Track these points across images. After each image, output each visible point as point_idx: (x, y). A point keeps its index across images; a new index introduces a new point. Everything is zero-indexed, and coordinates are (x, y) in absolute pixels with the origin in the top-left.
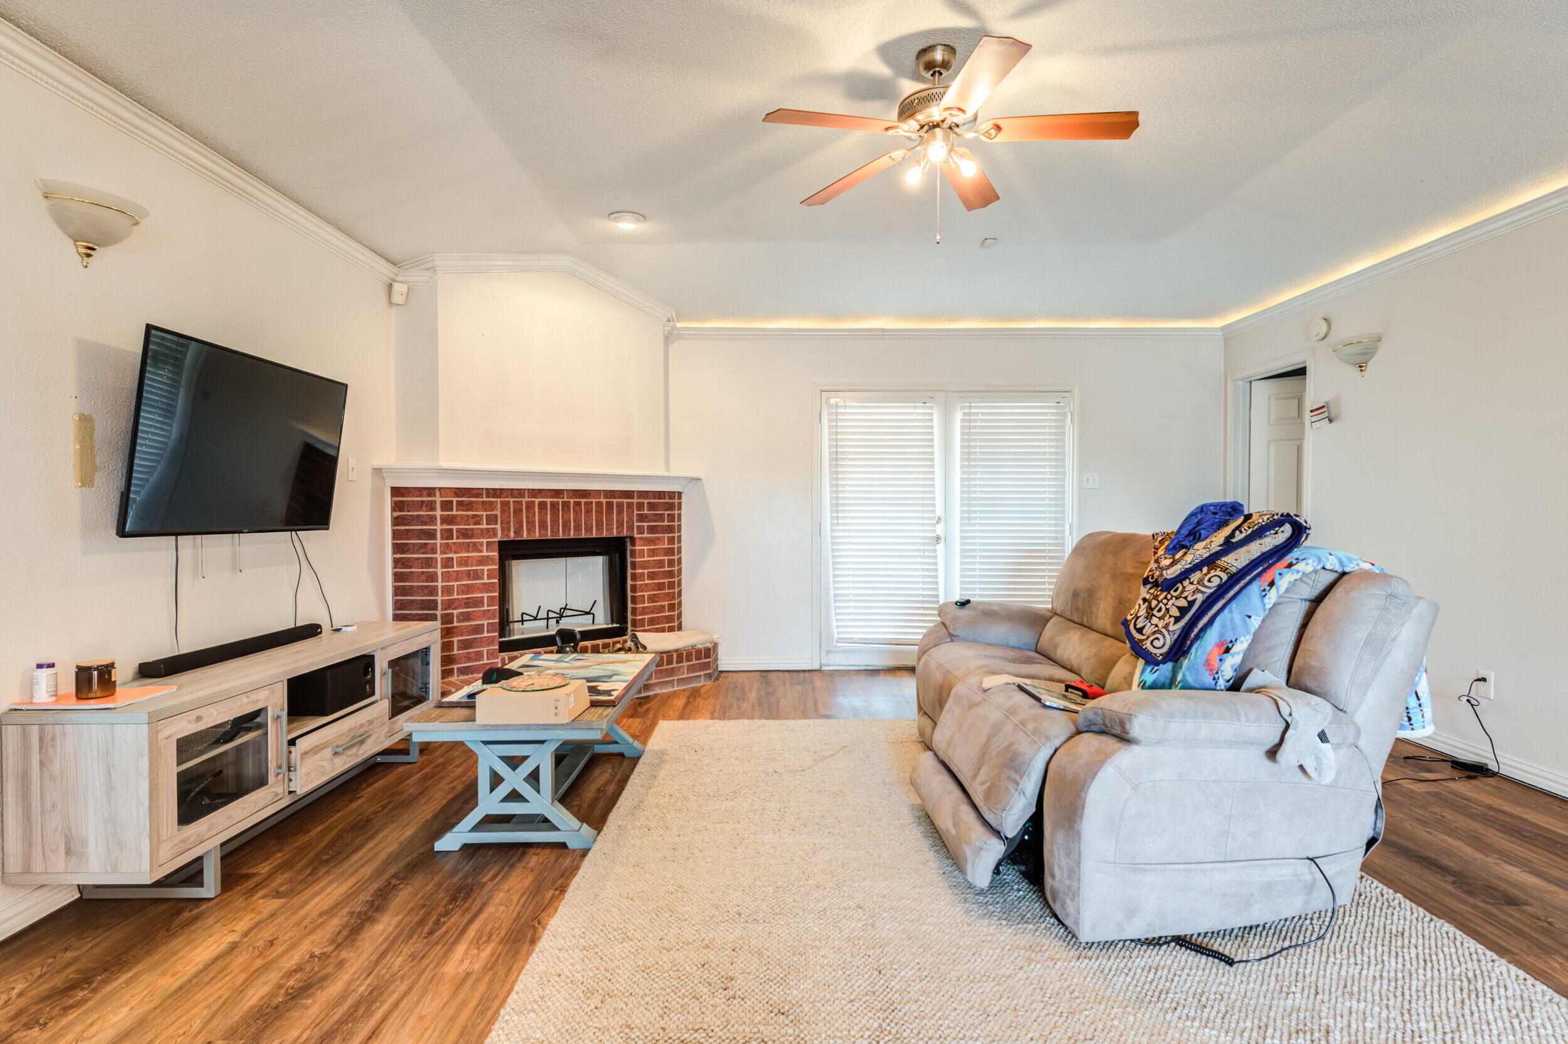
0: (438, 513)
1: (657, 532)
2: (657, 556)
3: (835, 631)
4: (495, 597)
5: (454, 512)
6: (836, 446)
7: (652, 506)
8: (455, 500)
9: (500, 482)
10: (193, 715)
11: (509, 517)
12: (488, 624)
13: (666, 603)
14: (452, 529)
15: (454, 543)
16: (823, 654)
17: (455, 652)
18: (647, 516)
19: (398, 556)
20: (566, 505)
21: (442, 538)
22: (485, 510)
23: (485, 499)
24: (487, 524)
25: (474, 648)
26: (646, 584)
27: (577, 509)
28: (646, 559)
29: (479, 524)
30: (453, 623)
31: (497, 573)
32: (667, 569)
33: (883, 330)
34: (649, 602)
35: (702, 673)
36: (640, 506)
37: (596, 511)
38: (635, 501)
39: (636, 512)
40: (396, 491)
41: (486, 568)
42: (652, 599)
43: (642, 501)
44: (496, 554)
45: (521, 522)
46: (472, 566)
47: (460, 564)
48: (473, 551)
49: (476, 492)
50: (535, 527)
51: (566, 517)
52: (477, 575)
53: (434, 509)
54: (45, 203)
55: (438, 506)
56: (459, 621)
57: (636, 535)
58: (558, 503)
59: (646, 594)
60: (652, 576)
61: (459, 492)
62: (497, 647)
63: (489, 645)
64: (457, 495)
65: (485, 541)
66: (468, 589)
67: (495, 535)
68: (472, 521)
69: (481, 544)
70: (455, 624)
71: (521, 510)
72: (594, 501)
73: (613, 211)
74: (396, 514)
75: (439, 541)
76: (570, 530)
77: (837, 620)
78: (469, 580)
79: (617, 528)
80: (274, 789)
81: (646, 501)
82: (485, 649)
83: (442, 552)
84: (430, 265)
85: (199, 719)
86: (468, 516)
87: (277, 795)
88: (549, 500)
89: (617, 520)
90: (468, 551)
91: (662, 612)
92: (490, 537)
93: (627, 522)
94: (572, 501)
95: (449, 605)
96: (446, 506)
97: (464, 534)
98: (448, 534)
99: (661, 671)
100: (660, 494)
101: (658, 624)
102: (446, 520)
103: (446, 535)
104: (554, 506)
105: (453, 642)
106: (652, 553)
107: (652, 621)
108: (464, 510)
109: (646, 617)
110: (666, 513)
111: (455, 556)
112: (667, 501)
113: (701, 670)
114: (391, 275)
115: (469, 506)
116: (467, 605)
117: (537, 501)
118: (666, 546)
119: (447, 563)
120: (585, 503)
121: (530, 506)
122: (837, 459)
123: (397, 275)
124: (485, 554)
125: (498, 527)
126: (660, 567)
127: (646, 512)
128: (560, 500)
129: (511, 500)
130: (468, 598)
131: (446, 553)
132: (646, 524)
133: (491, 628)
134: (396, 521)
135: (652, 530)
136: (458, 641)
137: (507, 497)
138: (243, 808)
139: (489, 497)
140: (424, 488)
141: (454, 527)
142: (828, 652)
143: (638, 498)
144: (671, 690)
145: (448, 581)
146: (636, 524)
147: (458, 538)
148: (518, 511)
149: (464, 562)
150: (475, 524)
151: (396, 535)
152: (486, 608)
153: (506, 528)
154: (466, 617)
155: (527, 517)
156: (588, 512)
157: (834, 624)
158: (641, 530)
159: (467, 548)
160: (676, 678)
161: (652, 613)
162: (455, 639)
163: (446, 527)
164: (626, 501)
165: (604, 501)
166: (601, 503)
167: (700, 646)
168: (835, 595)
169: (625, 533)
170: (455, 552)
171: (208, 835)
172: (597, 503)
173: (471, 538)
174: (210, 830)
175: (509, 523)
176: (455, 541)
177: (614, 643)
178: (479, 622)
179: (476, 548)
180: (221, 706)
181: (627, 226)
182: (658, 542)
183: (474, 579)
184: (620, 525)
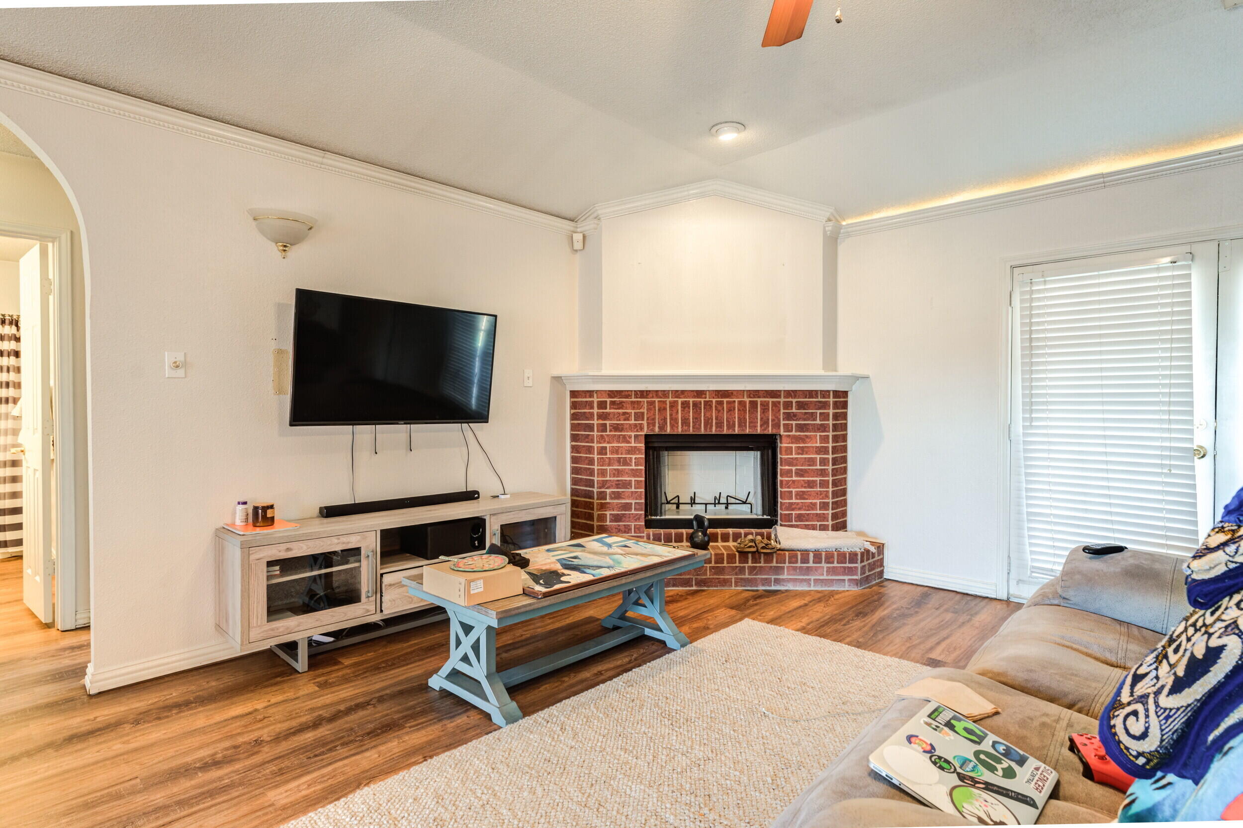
0: (595, 411)
1: (807, 430)
2: (807, 453)
3: (1029, 557)
4: (641, 481)
5: (608, 410)
6: (1031, 332)
7: (801, 405)
8: (608, 400)
9: (647, 385)
10: (283, 547)
11: (654, 415)
12: (635, 503)
13: (818, 501)
14: (606, 424)
15: (607, 435)
16: (1013, 583)
17: (608, 523)
18: (795, 415)
19: (574, 443)
20: (708, 404)
21: (598, 431)
22: (634, 408)
23: (633, 399)
24: (635, 420)
25: (623, 522)
26: (794, 481)
27: (720, 408)
28: (794, 456)
29: (628, 420)
30: (606, 499)
31: (643, 462)
32: (818, 467)
33: (1102, 175)
34: (796, 499)
35: (846, 578)
36: (788, 405)
37: (739, 410)
38: (782, 400)
39: (782, 411)
40: (574, 394)
41: (634, 457)
42: (800, 495)
43: (790, 399)
44: (643, 445)
45: (665, 419)
46: (622, 454)
47: (612, 453)
48: (623, 442)
49: (626, 393)
50: (677, 423)
51: (708, 415)
52: (626, 462)
53: (592, 408)
54: (254, 223)
55: (595, 405)
56: (611, 498)
57: (782, 433)
58: (700, 402)
59: (794, 490)
60: (800, 473)
61: (612, 394)
62: (643, 523)
63: (636, 520)
64: (610, 396)
65: (633, 434)
66: (618, 473)
67: (642, 429)
68: (622, 417)
69: (630, 437)
70: (608, 501)
71: (665, 409)
72: (736, 400)
73: (713, 124)
74: (573, 411)
75: (595, 433)
76: (712, 426)
77: (1031, 544)
78: (620, 465)
79: (761, 426)
80: (365, 607)
81: (794, 400)
82: (633, 524)
83: (599, 442)
84: (595, 214)
85: (288, 550)
86: (619, 413)
87: (368, 611)
88: (691, 400)
89: (761, 419)
90: (619, 442)
91: (813, 509)
92: (637, 431)
93: (773, 420)
94: (714, 400)
95: (603, 484)
96: (602, 405)
97: (616, 428)
98: (603, 428)
99: (795, 568)
100: (811, 393)
101: (807, 521)
102: (601, 416)
103: (601, 428)
104: (696, 405)
105: (606, 515)
106: (802, 450)
107: (800, 518)
108: (616, 409)
109: (794, 512)
110: (819, 411)
111: (608, 445)
112: (820, 399)
113: (844, 574)
114: (572, 229)
115: (620, 405)
116: (617, 486)
117: (680, 400)
118: (818, 445)
119: (602, 451)
120: (727, 402)
121: (673, 405)
122: (1031, 348)
123: (577, 227)
124: (633, 445)
125: (645, 423)
126: (809, 465)
127: (794, 410)
128: (702, 400)
129: (657, 400)
130: (618, 481)
131: (600, 443)
132: (794, 423)
133: (638, 507)
134: (574, 417)
135: (800, 428)
136: (610, 514)
137: (653, 397)
138: (333, 616)
139: (637, 398)
140: (588, 391)
141: (608, 422)
142: (1019, 582)
143: (785, 397)
144: (806, 588)
145: (603, 466)
146: (782, 422)
147: (610, 431)
148: (662, 410)
149: (616, 451)
150: (625, 420)
151: (573, 427)
152: (633, 490)
153: (651, 423)
154: (617, 496)
155: (671, 415)
156: (731, 410)
157: (1028, 549)
158: (788, 428)
159: (618, 439)
160: (813, 578)
161: (800, 509)
162: (608, 513)
163: (601, 422)
164: (771, 400)
165: (747, 400)
166: (745, 402)
167: (846, 550)
168: (1029, 514)
169: (770, 431)
170: (608, 443)
171: (296, 630)
172: (740, 402)
173: (621, 431)
174: (298, 625)
175: (654, 419)
176: (608, 433)
177: (746, 535)
178: (628, 501)
179: (625, 439)
180: (310, 543)
181: (728, 137)
182: (808, 440)
183: (623, 465)
184: (765, 423)
